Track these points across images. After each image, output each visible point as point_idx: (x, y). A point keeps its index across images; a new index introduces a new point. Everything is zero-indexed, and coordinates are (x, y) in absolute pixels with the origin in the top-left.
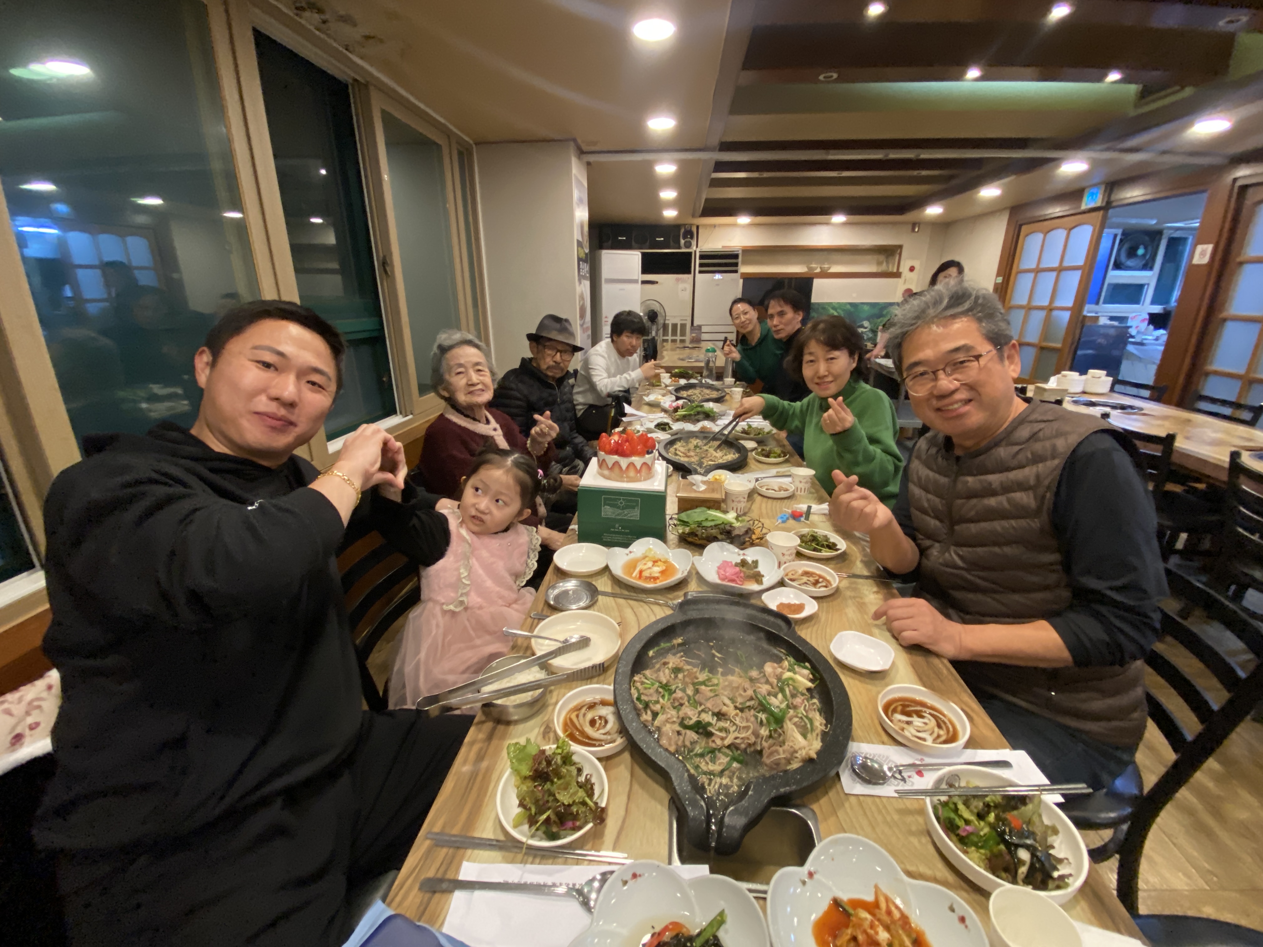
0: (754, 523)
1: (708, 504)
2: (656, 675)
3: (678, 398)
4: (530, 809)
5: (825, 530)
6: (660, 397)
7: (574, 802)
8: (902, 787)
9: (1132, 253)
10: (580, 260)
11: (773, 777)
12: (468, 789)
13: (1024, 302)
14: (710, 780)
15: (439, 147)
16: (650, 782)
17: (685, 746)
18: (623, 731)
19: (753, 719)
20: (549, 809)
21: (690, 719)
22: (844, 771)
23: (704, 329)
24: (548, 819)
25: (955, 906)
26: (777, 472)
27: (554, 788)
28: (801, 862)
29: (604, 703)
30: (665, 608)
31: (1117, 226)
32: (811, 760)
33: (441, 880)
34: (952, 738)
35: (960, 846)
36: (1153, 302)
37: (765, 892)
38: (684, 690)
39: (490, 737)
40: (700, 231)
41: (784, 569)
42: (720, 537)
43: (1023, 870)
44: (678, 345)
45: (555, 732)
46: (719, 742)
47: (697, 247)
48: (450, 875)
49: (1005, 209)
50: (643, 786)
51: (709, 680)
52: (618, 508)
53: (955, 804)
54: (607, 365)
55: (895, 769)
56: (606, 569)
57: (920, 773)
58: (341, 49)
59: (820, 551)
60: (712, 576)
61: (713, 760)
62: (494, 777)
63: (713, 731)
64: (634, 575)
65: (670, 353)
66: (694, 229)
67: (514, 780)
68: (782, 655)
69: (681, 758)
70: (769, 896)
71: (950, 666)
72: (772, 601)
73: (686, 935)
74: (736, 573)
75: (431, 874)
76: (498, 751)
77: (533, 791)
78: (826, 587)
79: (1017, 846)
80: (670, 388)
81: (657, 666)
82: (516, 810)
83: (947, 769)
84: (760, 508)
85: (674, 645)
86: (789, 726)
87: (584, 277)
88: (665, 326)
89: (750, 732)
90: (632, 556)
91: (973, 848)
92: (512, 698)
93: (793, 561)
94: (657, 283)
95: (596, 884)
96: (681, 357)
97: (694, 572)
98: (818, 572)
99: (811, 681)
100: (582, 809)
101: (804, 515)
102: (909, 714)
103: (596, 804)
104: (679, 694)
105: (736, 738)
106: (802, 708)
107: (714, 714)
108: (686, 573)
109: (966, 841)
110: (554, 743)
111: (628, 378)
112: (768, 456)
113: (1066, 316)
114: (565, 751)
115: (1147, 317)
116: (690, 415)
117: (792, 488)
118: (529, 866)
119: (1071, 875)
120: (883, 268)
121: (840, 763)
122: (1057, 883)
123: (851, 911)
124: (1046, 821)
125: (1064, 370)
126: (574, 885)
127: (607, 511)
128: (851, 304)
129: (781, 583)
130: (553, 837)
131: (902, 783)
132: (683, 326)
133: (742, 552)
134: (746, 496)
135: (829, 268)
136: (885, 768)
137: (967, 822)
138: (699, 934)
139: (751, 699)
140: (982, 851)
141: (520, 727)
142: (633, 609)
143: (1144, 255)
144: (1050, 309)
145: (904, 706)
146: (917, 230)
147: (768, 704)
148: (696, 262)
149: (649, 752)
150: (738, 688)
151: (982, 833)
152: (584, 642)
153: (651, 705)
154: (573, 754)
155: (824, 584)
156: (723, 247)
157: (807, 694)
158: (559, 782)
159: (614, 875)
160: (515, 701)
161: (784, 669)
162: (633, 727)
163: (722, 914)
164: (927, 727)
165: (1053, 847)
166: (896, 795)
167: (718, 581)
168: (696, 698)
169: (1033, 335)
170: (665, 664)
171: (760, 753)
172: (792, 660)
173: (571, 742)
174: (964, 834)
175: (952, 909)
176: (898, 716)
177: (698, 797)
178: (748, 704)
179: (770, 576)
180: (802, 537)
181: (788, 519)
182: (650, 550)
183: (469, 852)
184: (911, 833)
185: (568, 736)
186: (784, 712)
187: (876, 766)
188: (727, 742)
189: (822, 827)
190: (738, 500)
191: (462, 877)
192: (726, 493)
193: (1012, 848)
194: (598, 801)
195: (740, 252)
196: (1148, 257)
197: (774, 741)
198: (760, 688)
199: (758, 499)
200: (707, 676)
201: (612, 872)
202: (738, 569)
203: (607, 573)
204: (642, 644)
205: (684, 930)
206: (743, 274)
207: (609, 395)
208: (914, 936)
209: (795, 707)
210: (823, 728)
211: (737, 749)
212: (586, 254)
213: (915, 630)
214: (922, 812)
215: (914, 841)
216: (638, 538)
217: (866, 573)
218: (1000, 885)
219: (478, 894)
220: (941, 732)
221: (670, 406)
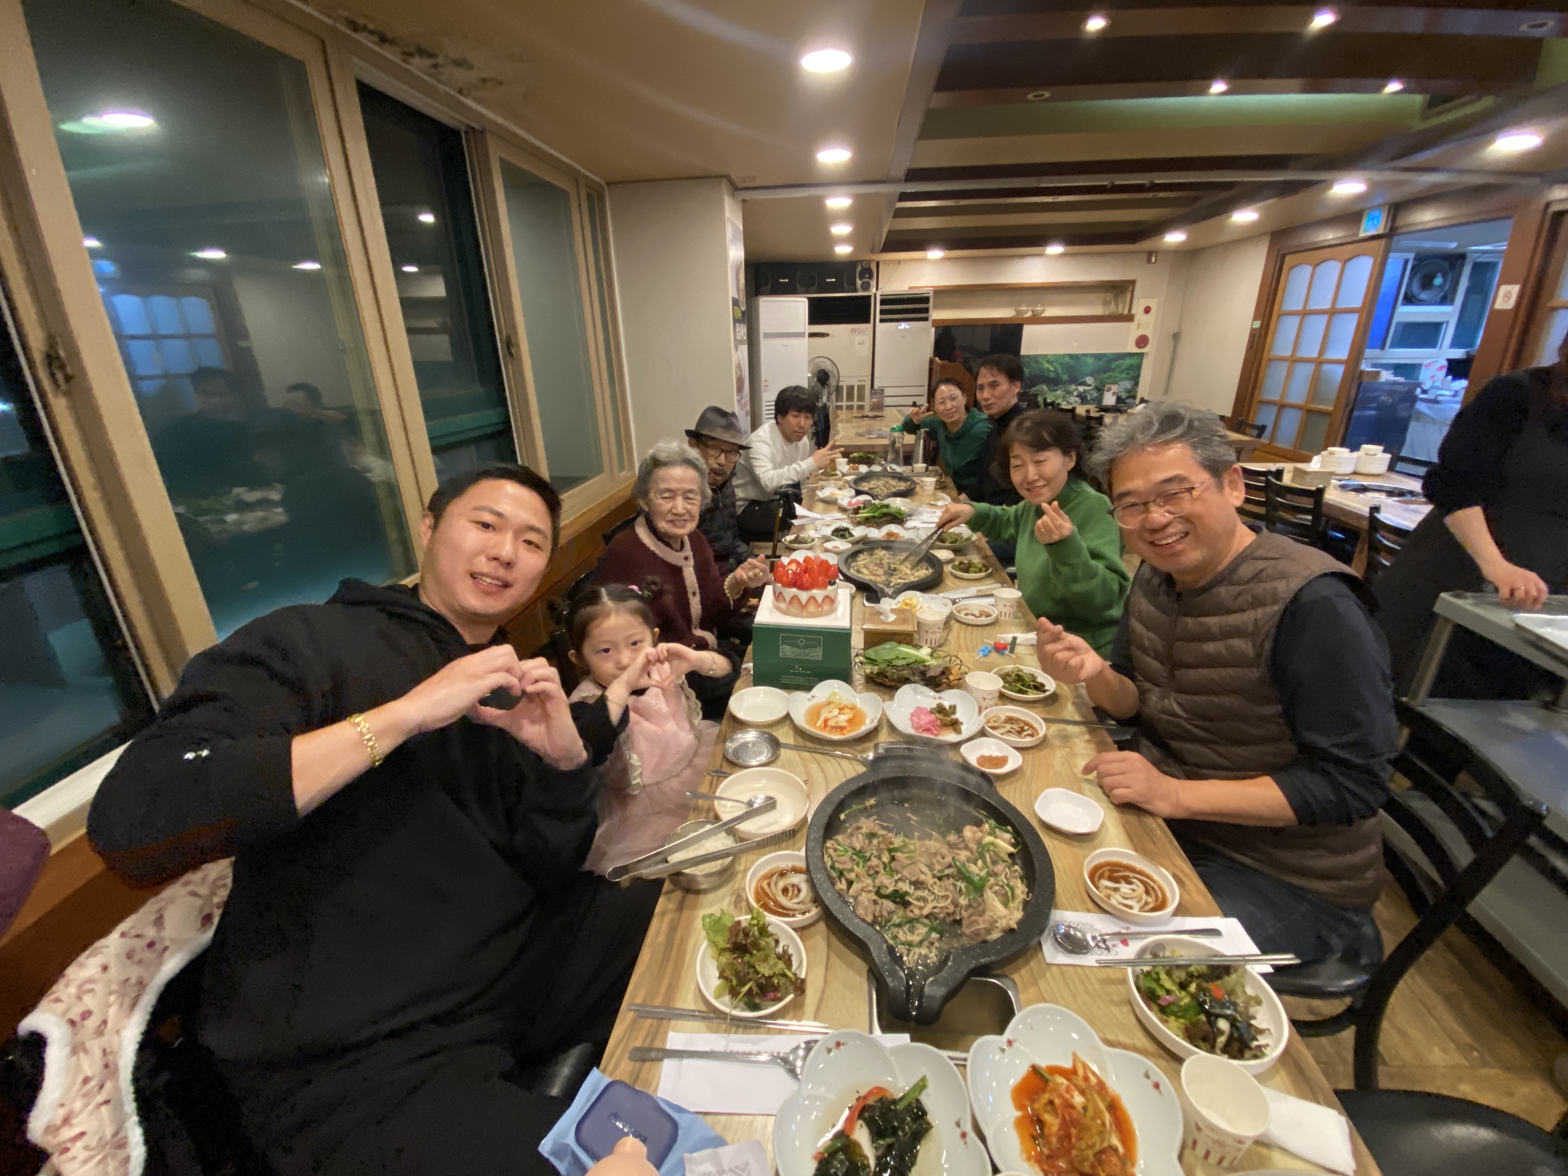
0: (951, 660)
1: (899, 638)
2: (849, 841)
3: (859, 493)
4: (731, 981)
5: (1032, 667)
6: (837, 491)
7: (774, 973)
8: (1105, 956)
9: (1427, 283)
10: (736, 321)
11: (972, 948)
12: (665, 958)
13: (1288, 353)
14: (909, 951)
15: (566, 194)
16: (847, 952)
17: (882, 916)
18: (817, 900)
19: (951, 888)
20: (750, 980)
21: (887, 888)
22: (1046, 940)
23: (887, 392)
24: (750, 991)
25: (1150, 1074)
26: (978, 591)
27: (753, 961)
28: (1001, 1031)
29: (796, 870)
30: (854, 762)
31: (1408, 250)
32: (1012, 930)
33: (650, 1050)
34: (1160, 906)
35: (1160, 1015)
36: (1454, 345)
37: (965, 1060)
38: (879, 857)
39: (680, 907)
40: (881, 268)
41: (985, 716)
42: (912, 678)
43: (1222, 1040)
44: (855, 415)
45: (747, 900)
46: (917, 912)
47: (877, 289)
48: (657, 1044)
49: (1265, 234)
50: (840, 956)
51: (905, 845)
52: (799, 647)
53: (1157, 974)
54: (772, 453)
55: (1099, 938)
56: (788, 717)
57: (1125, 942)
58: (452, 93)
59: (1026, 693)
60: (905, 725)
61: (912, 931)
62: (690, 947)
63: (911, 900)
64: (818, 724)
65: (846, 425)
66: (874, 267)
67: (711, 952)
68: (981, 817)
69: (878, 928)
70: (969, 1064)
71: (1163, 824)
72: (972, 754)
73: (889, 1098)
74: (932, 722)
75: (638, 1043)
76: (691, 922)
77: (732, 964)
78: (1032, 735)
79: (1218, 1016)
80: (849, 478)
81: (849, 831)
82: (715, 982)
83: (1151, 939)
84: (958, 638)
85: (866, 808)
86: (989, 894)
87: (741, 342)
88: (838, 389)
89: (949, 901)
90: (814, 702)
91: (1173, 1018)
92: (701, 867)
93: (996, 705)
94: (828, 335)
95: (801, 1053)
96: (860, 431)
97: (885, 721)
98: (1023, 718)
99: (1013, 845)
100: (783, 981)
101: (1009, 647)
102: (1116, 880)
103: (795, 975)
104: (874, 862)
105: (934, 908)
106: (1003, 876)
107: (911, 883)
108: (875, 723)
109: (1167, 1010)
110: (747, 914)
111: (798, 469)
112: (966, 571)
113: (1339, 371)
114: (761, 923)
115: (1446, 363)
116: (874, 517)
117: (995, 613)
118: (733, 1036)
119: (1267, 1045)
120: (1112, 309)
121: (1042, 932)
122: (1253, 1052)
123: (1047, 1076)
124: (1250, 991)
125: (1334, 446)
126: (779, 1053)
127: (786, 651)
128: (1071, 356)
129: (982, 733)
130: (755, 1007)
131: (1106, 952)
132: (861, 388)
133: (937, 695)
134: (942, 626)
135: (1043, 311)
136: (1089, 937)
137: (1168, 992)
138: (902, 1098)
139: (950, 866)
140: (1181, 1020)
141: (711, 896)
142: (818, 763)
143: (1441, 286)
144: (1319, 362)
145: (1112, 871)
146: (1153, 259)
147: (968, 872)
148: (876, 308)
149: (846, 923)
150: (935, 854)
151: (1182, 1003)
152: (770, 804)
153: (845, 873)
154: (769, 924)
155: (1029, 732)
156: (910, 288)
157: (1009, 860)
158: (759, 954)
159: (818, 1044)
160: (703, 870)
161: (984, 833)
162: (828, 897)
163: (923, 1079)
164: (1134, 894)
165: (1254, 1018)
166: (1098, 965)
167: (911, 731)
168: (893, 865)
169: (1298, 395)
170: (858, 828)
171: (959, 922)
172: (992, 822)
173: (765, 913)
174: (1163, 1003)
175: (1147, 1076)
176: (1105, 883)
177: (898, 968)
178: (947, 872)
179: (969, 724)
180: (1005, 677)
181: (990, 652)
182: (834, 693)
183: (673, 1022)
184: (1113, 1002)
185: (762, 906)
186: (984, 881)
187: (1079, 935)
188: (925, 912)
189: (1023, 997)
190: (932, 630)
191: (669, 1046)
192: (919, 623)
193: (1212, 1017)
194: (797, 972)
195: (931, 294)
196: (1446, 288)
197: (974, 910)
198: (958, 854)
199: (956, 626)
200: (904, 841)
201: (816, 1041)
202: (933, 717)
203: (788, 721)
204: (833, 808)
205: (888, 1095)
206: (934, 321)
207: (776, 493)
208: (1108, 1100)
209: (995, 875)
210: (1025, 897)
211: (936, 918)
212: (743, 313)
213: (1128, 787)
214: (1124, 981)
215: (1114, 1009)
216: (821, 680)
217: (1077, 718)
218: (1195, 1053)
219: (686, 1062)
220: (1150, 900)
221: (850, 504)
